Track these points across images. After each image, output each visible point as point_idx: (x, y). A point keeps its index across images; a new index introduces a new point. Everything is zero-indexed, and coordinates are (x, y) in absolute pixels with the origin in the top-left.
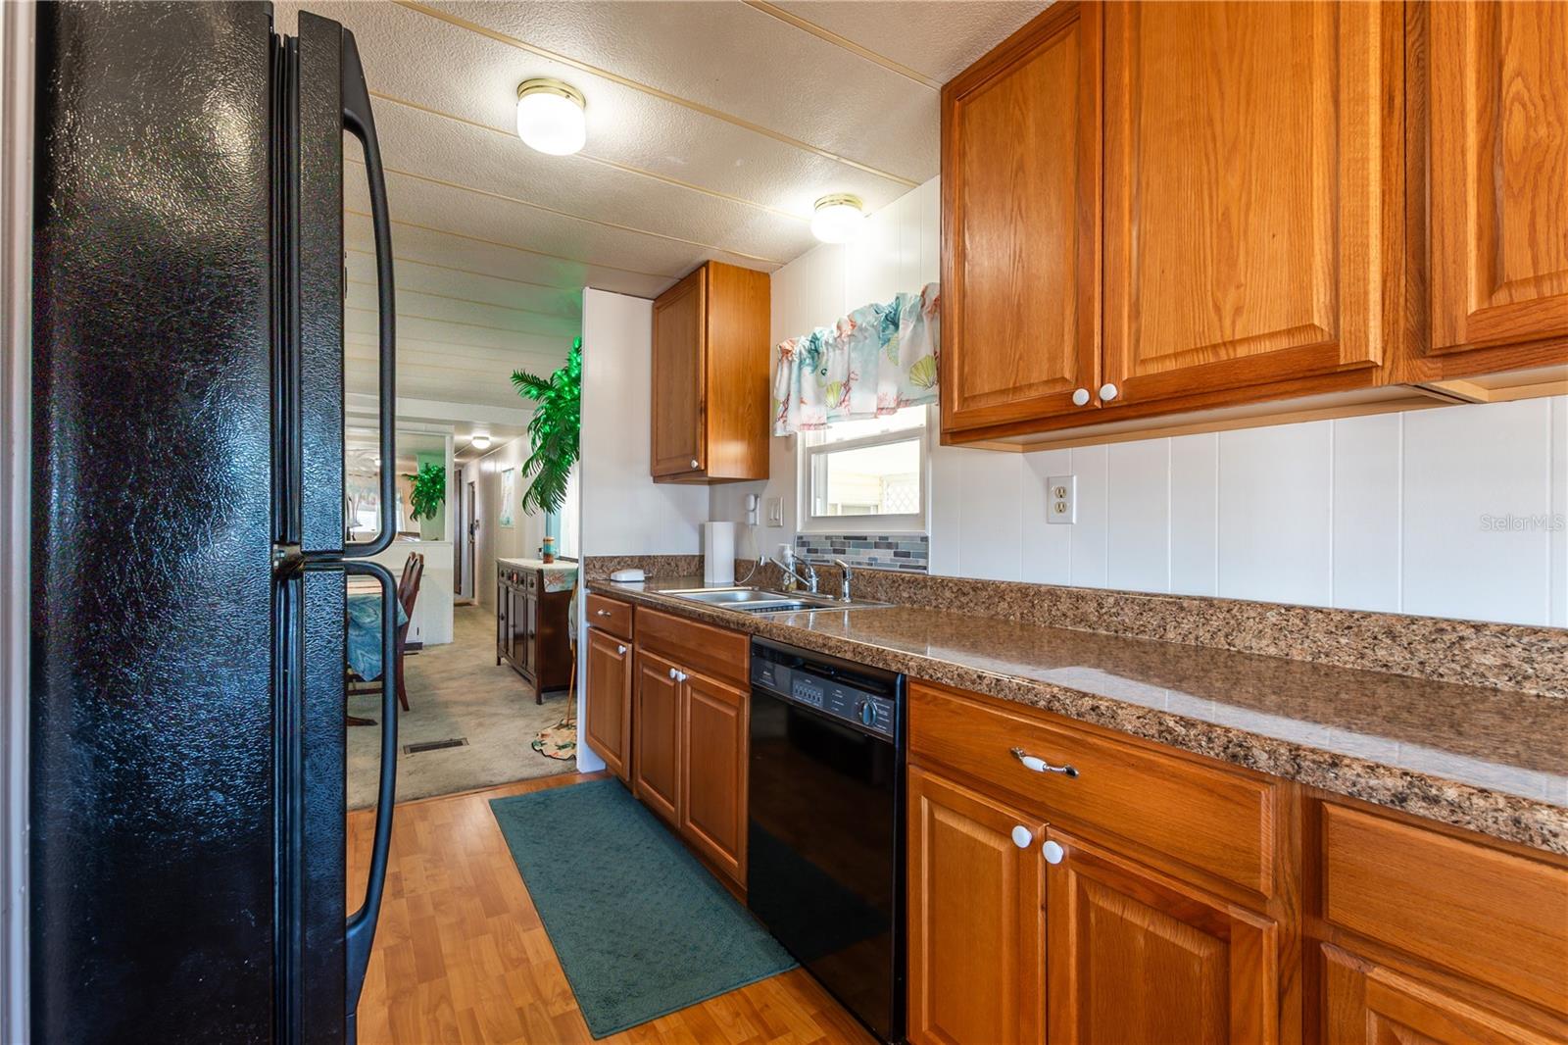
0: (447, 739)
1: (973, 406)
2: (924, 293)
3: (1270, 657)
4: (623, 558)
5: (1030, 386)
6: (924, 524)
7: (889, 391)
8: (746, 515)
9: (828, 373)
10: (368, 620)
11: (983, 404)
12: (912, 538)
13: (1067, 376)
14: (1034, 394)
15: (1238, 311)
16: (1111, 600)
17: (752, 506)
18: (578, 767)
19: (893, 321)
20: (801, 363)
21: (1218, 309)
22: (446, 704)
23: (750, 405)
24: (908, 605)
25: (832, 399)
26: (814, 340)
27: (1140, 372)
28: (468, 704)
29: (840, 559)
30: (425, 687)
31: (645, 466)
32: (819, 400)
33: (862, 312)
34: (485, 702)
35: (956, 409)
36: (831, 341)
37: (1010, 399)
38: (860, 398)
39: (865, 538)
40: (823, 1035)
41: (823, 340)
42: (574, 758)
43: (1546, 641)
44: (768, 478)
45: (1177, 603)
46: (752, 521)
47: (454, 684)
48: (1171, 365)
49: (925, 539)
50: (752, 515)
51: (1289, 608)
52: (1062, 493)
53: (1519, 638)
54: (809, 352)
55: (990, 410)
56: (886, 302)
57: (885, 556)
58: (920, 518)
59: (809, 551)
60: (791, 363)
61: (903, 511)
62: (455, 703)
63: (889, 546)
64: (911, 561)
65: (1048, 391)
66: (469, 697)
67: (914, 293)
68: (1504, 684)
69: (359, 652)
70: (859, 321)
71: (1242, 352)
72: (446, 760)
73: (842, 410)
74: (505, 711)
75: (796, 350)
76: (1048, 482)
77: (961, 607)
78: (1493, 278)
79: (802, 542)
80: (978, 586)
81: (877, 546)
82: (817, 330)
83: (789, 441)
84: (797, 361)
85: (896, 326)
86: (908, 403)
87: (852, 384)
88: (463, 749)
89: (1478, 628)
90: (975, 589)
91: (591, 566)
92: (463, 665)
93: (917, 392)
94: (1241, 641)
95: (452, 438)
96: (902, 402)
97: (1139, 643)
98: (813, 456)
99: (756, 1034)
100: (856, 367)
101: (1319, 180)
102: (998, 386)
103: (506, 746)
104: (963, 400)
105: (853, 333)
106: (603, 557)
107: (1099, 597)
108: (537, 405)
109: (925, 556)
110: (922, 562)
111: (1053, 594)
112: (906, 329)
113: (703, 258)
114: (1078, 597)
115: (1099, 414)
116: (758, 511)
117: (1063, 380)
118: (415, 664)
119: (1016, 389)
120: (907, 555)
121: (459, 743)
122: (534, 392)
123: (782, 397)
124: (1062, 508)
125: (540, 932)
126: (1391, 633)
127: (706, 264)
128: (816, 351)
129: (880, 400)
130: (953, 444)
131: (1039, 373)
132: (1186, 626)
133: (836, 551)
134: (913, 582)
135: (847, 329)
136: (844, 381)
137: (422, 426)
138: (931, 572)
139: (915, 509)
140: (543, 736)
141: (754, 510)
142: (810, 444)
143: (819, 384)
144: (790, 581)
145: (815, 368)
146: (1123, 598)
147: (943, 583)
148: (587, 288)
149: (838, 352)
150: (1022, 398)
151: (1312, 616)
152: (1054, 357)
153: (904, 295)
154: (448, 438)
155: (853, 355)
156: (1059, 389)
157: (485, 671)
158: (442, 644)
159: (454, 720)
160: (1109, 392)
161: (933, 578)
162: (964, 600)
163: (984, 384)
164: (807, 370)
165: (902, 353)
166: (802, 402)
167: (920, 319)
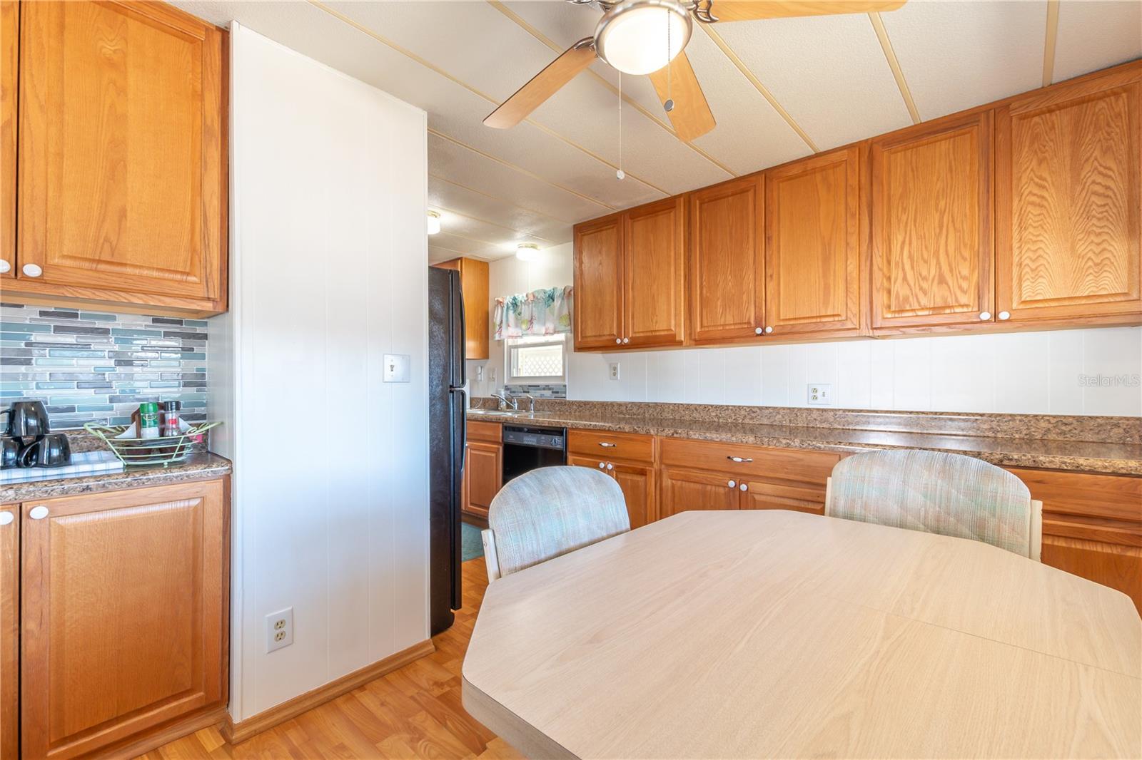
1: (585, 340)
2: (565, 289)
5: (604, 335)
6: (564, 380)
7: (550, 326)
8: (477, 375)
9: (522, 315)
11: (589, 339)
12: (559, 385)
13: (615, 333)
14: (604, 338)
15: (656, 322)
16: (630, 405)
17: (480, 372)
19: (552, 298)
20: (508, 308)
21: (652, 321)
24: (558, 413)
25: (524, 327)
26: (514, 299)
27: (634, 335)
29: (528, 395)
32: (517, 326)
33: (538, 291)
35: (580, 340)
36: (523, 301)
37: (597, 339)
38: (536, 327)
39: (539, 386)
41: (519, 299)
44: (488, 359)
45: (648, 405)
46: (479, 379)
48: (642, 335)
49: (565, 386)
50: (479, 376)
51: (675, 404)
52: (615, 369)
54: (512, 304)
55: (591, 341)
56: (549, 288)
57: (548, 393)
58: (563, 378)
59: (511, 392)
60: (502, 308)
61: (554, 374)
63: (550, 389)
64: (559, 395)
65: (608, 338)
67: (560, 288)
68: (716, 419)
70: (536, 295)
71: (657, 334)
73: (529, 332)
75: (505, 302)
76: (610, 365)
77: (580, 412)
78: (702, 326)
79: (507, 388)
80: (586, 403)
81: (544, 389)
82: (516, 295)
83: (501, 343)
84: (506, 307)
85: (553, 300)
86: (559, 332)
87: (534, 322)
89: (712, 406)
90: (585, 404)
93: (562, 328)
94: (665, 415)
96: (556, 332)
97: (638, 419)
98: (512, 350)
100: (535, 314)
101: (672, 293)
102: (594, 334)
104: (582, 337)
105: (534, 299)
107: (626, 404)
109: (565, 393)
110: (564, 395)
111: (612, 404)
112: (557, 303)
113: (459, 255)
114: (620, 405)
115: (623, 347)
116: (482, 374)
117: (613, 335)
119: (600, 336)
120: (557, 392)
123: (498, 322)
124: (615, 374)
126: (696, 409)
127: (461, 258)
128: (516, 304)
129: (546, 329)
130: (579, 351)
131: (607, 332)
132: (650, 412)
133: (524, 392)
134: (560, 403)
135: (531, 298)
136: (530, 319)
138: (567, 399)
139: (560, 374)
141: (480, 374)
142: (510, 344)
143: (517, 319)
144: (503, 405)
145: (515, 311)
146: (633, 404)
147: (573, 403)
149: (526, 306)
150: (601, 339)
151: (680, 406)
152: (611, 328)
153: (556, 288)
155: (534, 309)
156: (612, 337)
160: (626, 341)
161: (569, 401)
162: (580, 409)
163: (589, 333)
164: (511, 312)
165: (556, 312)
166: (509, 325)
167: (563, 299)
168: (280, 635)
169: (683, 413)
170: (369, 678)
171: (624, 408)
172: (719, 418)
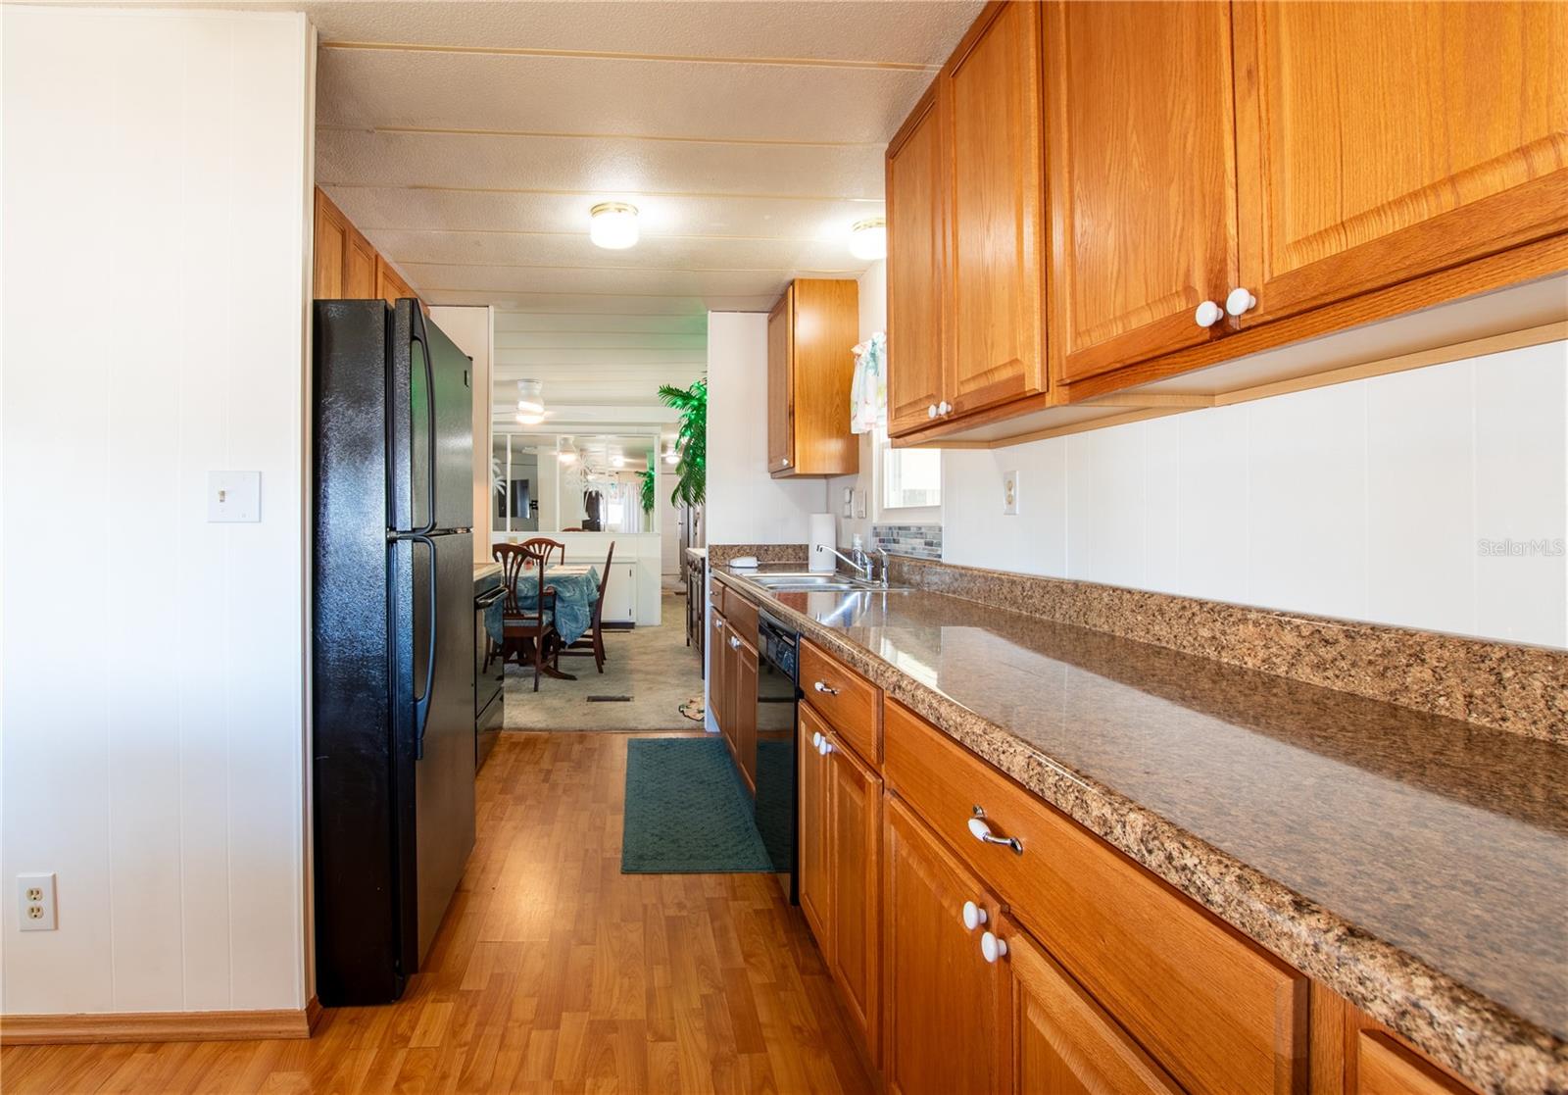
0: (620, 695)
1: (899, 415)
3: (1105, 634)
4: (742, 546)
5: (921, 399)
6: (941, 515)
8: (843, 507)
9: (880, 376)
10: (568, 595)
12: (933, 528)
14: (922, 406)
15: (993, 345)
17: (848, 499)
18: (706, 726)
20: (866, 365)
21: (985, 343)
22: (632, 672)
23: (838, 406)
25: (880, 400)
26: (874, 344)
27: (961, 390)
28: (647, 673)
30: (623, 657)
31: (763, 465)
32: (875, 400)
34: (661, 674)
35: (893, 416)
37: (913, 410)
39: (911, 529)
40: (772, 907)
41: (879, 344)
42: (703, 720)
43: (1231, 616)
44: (858, 472)
45: (1061, 587)
46: (847, 513)
47: (645, 657)
49: (941, 530)
50: (847, 507)
51: (1114, 590)
52: (1011, 486)
53: (1219, 613)
55: (905, 419)
57: (920, 545)
58: (940, 510)
59: (880, 541)
62: (639, 671)
63: (922, 536)
64: (934, 549)
65: (926, 404)
66: (652, 668)
69: (563, 620)
71: (996, 378)
72: (611, 710)
74: (674, 681)
75: (864, 353)
76: (1005, 477)
79: (875, 532)
80: (963, 572)
81: (916, 536)
82: (875, 336)
88: (628, 703)
89: (1201, 604)
90: (961, 575)
91: (714, 553)
92: (660, 644)
94: (1091, 620)
95: (659, 437)
98: (887, 451)
99: (725, 895)
103: (660, 706)
106: (725, 546)
108: (683, 412)
109: (942, 544)
110: (939, 550)
111: (1000, 578)
113: (789, 278)
116: (852, 503)
117: (932, 395)
118: (624, 639)
120: (931, 544)
121: (628, 700)
122: (679, 402)
123: (854, 398)
124: (1010, 501)
125: (621, 818)
126: (1162, 612)
127: (792, 283)
128: (874, 354)
133: (895, 542)
137: (635, 429)
140: (691, 702)
141: (849, 503)
142: (882, 439)
143: (876, 385)
145: (875, 371)
148: (710, 312)
150: (917, 409)
152: (929, 377)
154: (656, 437)
156: (932, 402)
157: (678, 651)
158: (652, 626)
159: (631, 683)
164: (871, 373)
166: (866, 403)
168: (35, 911)
169: (1131, 619)
170: (178, 1034)
171: (1018, 591)
172: (1219, 649)
